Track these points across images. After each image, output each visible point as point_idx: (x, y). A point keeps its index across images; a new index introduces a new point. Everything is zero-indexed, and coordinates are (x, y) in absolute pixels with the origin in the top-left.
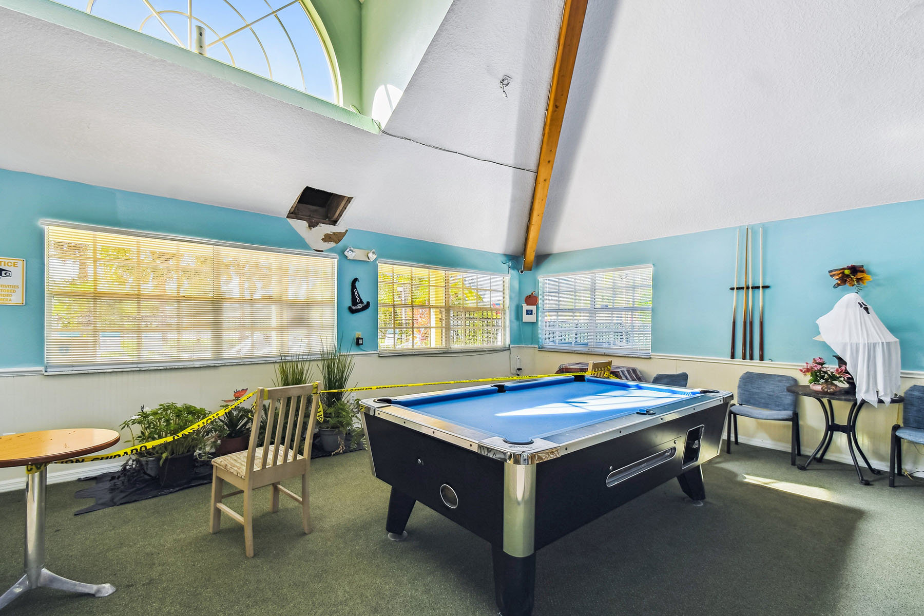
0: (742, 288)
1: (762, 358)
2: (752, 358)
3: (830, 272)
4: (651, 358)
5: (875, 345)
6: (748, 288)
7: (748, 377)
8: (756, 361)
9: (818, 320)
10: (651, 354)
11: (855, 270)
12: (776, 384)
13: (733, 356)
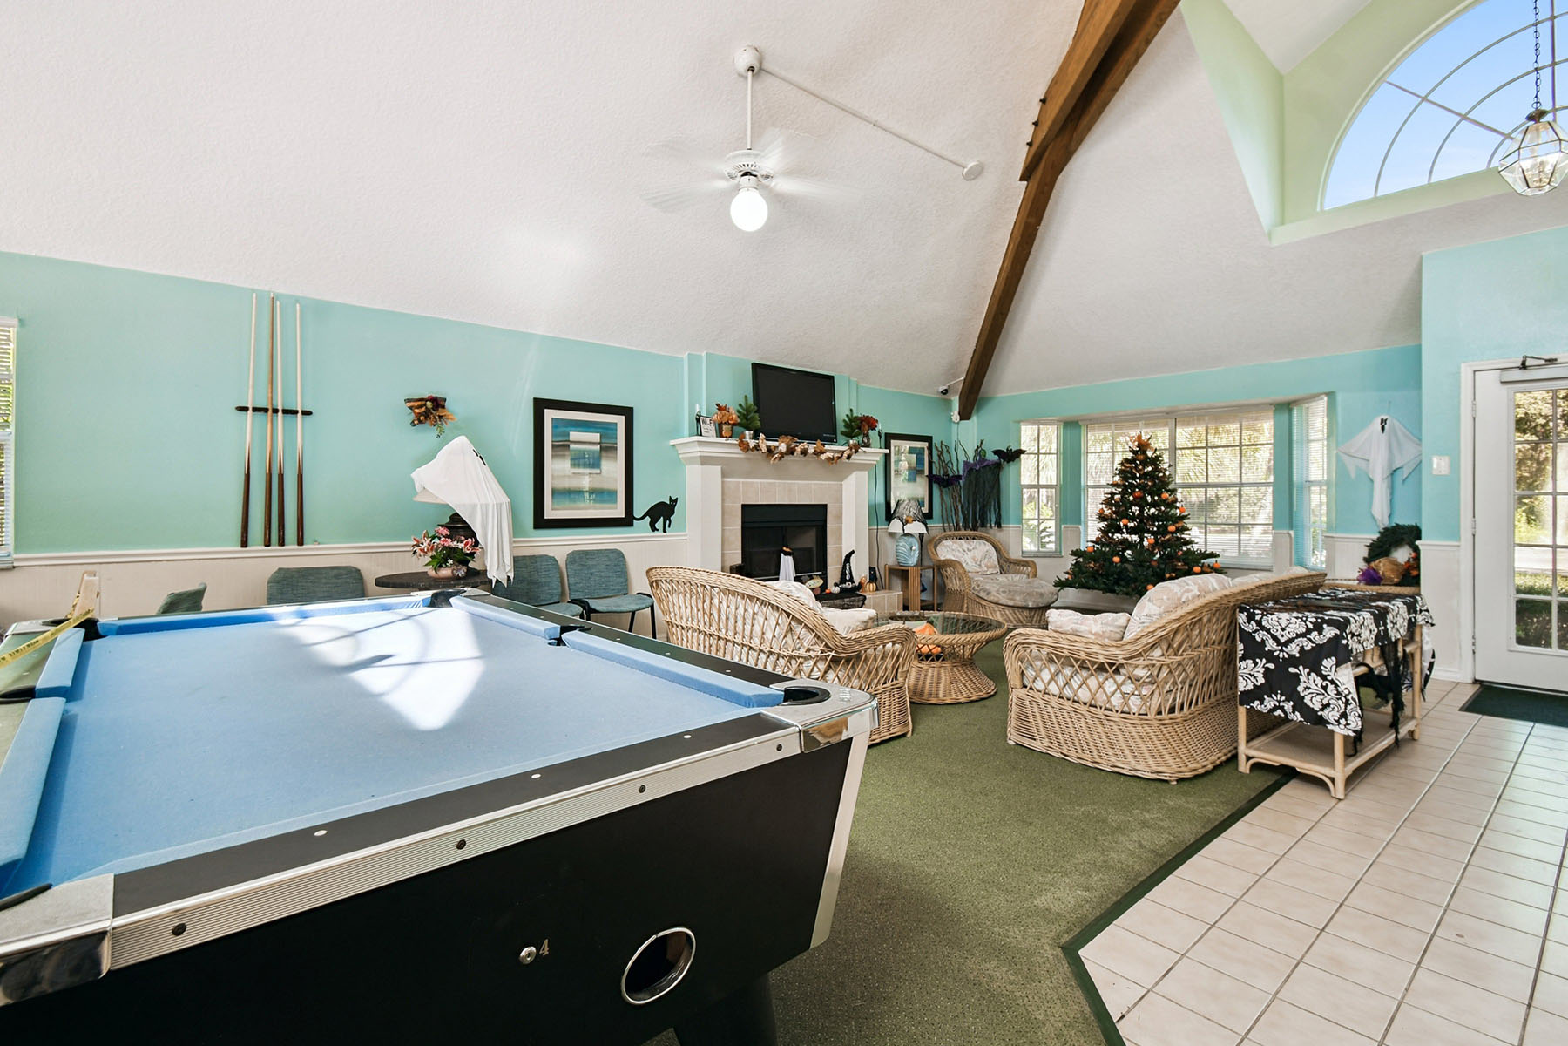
0: (266, 410)
1: (300, 542)
2: (282, 542)
3: (408, 401)
4: (14, 567)
5: (501, 504)
6: (275, 411)
7: (285, 579)
8: (291, 547)
9: (414, 473)
10: (15, 556)
11: (438, 403)
12: (333, 583)
13: (244, 544)
